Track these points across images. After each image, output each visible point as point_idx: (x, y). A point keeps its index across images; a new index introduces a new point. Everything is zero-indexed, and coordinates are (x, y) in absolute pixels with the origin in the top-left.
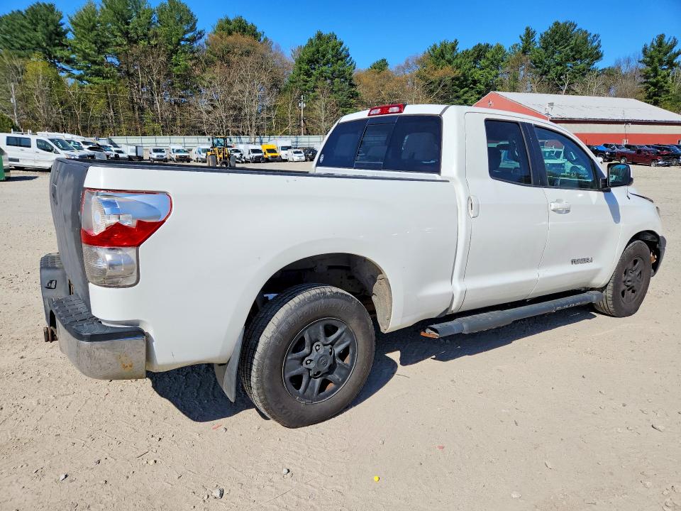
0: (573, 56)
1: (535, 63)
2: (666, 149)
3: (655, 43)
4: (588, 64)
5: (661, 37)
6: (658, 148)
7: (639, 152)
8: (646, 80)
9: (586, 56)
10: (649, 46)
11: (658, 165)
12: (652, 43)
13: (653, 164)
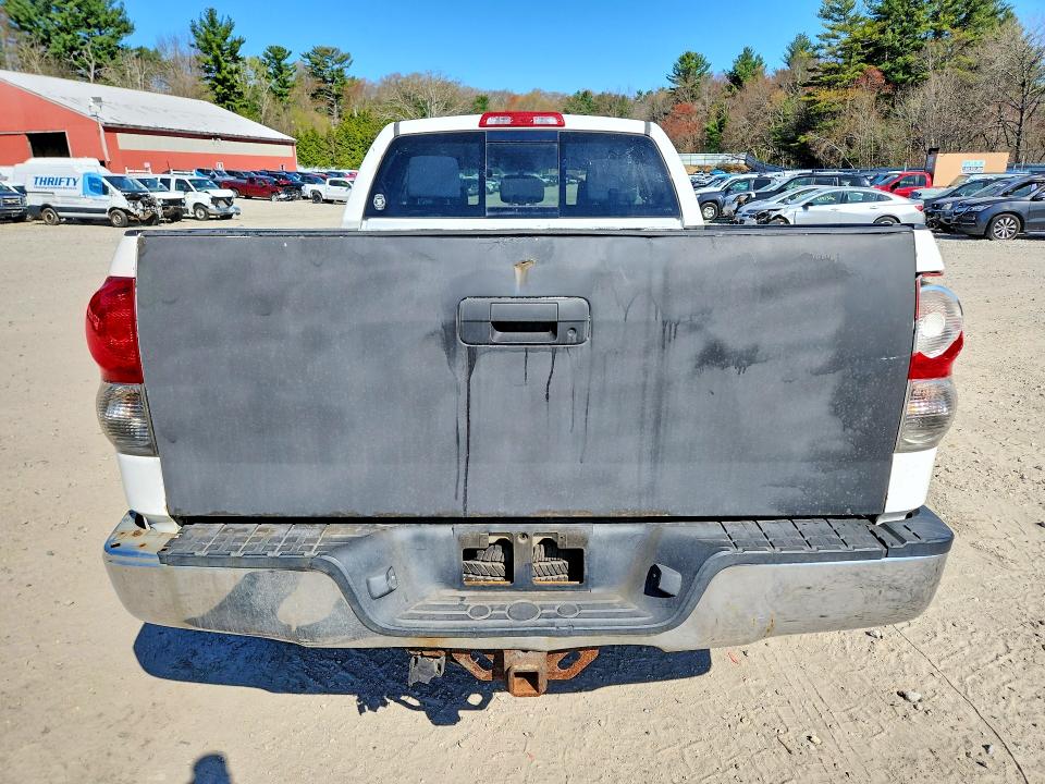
0: (85, 19)
1: (18, 21)
2: (284, 177)
3: (204, 19)
4: (113, 37)
5: (211, 14)
6: (275, 176)
7: (251, 180)
8: (207, 75)
9: (107, 24)
10: (198, 22)
11: (281, 200)
12: (201, 20)
13: (274, 198)
